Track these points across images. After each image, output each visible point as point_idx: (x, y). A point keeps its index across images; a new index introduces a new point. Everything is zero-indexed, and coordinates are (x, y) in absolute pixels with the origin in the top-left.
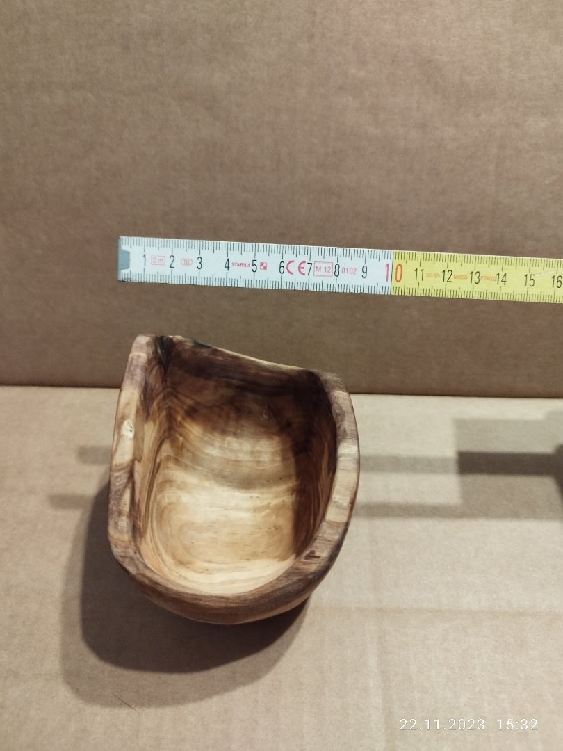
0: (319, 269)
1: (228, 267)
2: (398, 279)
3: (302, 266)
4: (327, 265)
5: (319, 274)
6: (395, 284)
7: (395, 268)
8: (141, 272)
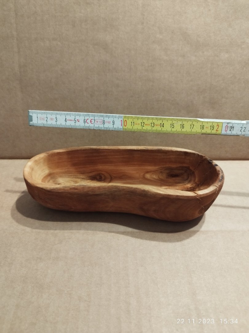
0: (97, 122)
1: (66, 121)
2: (125, 125)
3: (92, 120)
4: (100, 120)
5: (98, 123)
6: (124, 127)
7: (124, 121)
8: (37, 123)
